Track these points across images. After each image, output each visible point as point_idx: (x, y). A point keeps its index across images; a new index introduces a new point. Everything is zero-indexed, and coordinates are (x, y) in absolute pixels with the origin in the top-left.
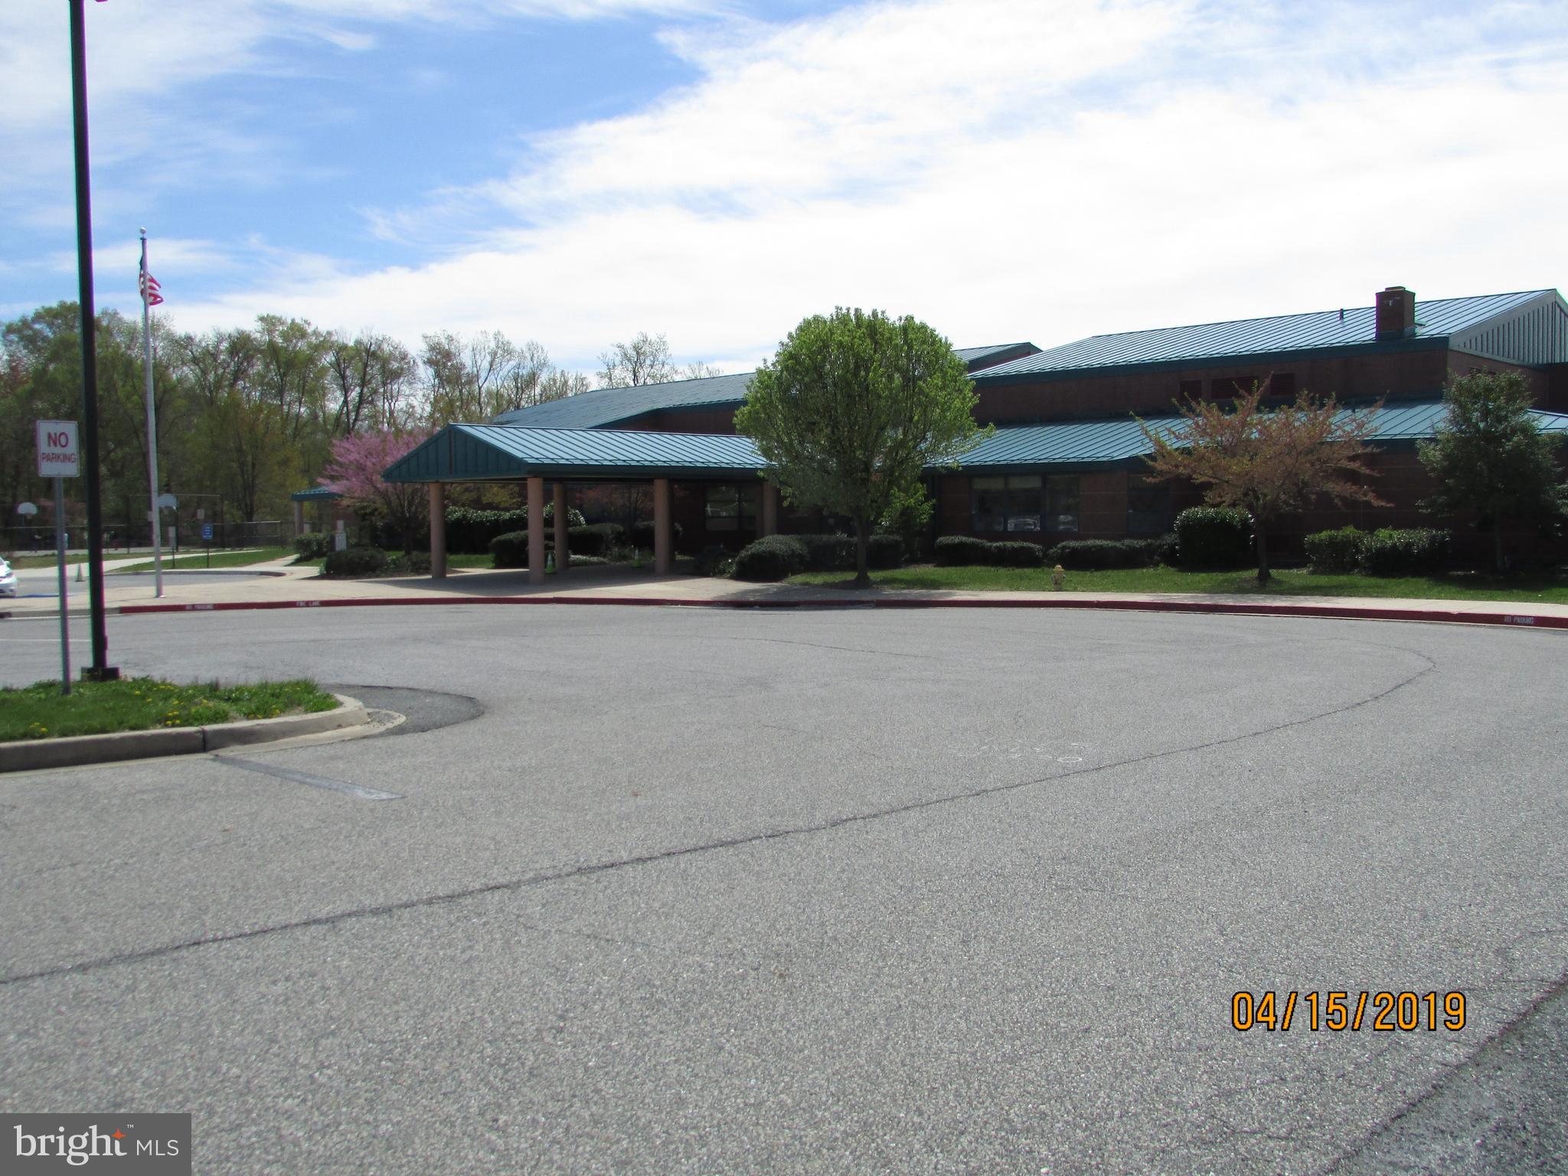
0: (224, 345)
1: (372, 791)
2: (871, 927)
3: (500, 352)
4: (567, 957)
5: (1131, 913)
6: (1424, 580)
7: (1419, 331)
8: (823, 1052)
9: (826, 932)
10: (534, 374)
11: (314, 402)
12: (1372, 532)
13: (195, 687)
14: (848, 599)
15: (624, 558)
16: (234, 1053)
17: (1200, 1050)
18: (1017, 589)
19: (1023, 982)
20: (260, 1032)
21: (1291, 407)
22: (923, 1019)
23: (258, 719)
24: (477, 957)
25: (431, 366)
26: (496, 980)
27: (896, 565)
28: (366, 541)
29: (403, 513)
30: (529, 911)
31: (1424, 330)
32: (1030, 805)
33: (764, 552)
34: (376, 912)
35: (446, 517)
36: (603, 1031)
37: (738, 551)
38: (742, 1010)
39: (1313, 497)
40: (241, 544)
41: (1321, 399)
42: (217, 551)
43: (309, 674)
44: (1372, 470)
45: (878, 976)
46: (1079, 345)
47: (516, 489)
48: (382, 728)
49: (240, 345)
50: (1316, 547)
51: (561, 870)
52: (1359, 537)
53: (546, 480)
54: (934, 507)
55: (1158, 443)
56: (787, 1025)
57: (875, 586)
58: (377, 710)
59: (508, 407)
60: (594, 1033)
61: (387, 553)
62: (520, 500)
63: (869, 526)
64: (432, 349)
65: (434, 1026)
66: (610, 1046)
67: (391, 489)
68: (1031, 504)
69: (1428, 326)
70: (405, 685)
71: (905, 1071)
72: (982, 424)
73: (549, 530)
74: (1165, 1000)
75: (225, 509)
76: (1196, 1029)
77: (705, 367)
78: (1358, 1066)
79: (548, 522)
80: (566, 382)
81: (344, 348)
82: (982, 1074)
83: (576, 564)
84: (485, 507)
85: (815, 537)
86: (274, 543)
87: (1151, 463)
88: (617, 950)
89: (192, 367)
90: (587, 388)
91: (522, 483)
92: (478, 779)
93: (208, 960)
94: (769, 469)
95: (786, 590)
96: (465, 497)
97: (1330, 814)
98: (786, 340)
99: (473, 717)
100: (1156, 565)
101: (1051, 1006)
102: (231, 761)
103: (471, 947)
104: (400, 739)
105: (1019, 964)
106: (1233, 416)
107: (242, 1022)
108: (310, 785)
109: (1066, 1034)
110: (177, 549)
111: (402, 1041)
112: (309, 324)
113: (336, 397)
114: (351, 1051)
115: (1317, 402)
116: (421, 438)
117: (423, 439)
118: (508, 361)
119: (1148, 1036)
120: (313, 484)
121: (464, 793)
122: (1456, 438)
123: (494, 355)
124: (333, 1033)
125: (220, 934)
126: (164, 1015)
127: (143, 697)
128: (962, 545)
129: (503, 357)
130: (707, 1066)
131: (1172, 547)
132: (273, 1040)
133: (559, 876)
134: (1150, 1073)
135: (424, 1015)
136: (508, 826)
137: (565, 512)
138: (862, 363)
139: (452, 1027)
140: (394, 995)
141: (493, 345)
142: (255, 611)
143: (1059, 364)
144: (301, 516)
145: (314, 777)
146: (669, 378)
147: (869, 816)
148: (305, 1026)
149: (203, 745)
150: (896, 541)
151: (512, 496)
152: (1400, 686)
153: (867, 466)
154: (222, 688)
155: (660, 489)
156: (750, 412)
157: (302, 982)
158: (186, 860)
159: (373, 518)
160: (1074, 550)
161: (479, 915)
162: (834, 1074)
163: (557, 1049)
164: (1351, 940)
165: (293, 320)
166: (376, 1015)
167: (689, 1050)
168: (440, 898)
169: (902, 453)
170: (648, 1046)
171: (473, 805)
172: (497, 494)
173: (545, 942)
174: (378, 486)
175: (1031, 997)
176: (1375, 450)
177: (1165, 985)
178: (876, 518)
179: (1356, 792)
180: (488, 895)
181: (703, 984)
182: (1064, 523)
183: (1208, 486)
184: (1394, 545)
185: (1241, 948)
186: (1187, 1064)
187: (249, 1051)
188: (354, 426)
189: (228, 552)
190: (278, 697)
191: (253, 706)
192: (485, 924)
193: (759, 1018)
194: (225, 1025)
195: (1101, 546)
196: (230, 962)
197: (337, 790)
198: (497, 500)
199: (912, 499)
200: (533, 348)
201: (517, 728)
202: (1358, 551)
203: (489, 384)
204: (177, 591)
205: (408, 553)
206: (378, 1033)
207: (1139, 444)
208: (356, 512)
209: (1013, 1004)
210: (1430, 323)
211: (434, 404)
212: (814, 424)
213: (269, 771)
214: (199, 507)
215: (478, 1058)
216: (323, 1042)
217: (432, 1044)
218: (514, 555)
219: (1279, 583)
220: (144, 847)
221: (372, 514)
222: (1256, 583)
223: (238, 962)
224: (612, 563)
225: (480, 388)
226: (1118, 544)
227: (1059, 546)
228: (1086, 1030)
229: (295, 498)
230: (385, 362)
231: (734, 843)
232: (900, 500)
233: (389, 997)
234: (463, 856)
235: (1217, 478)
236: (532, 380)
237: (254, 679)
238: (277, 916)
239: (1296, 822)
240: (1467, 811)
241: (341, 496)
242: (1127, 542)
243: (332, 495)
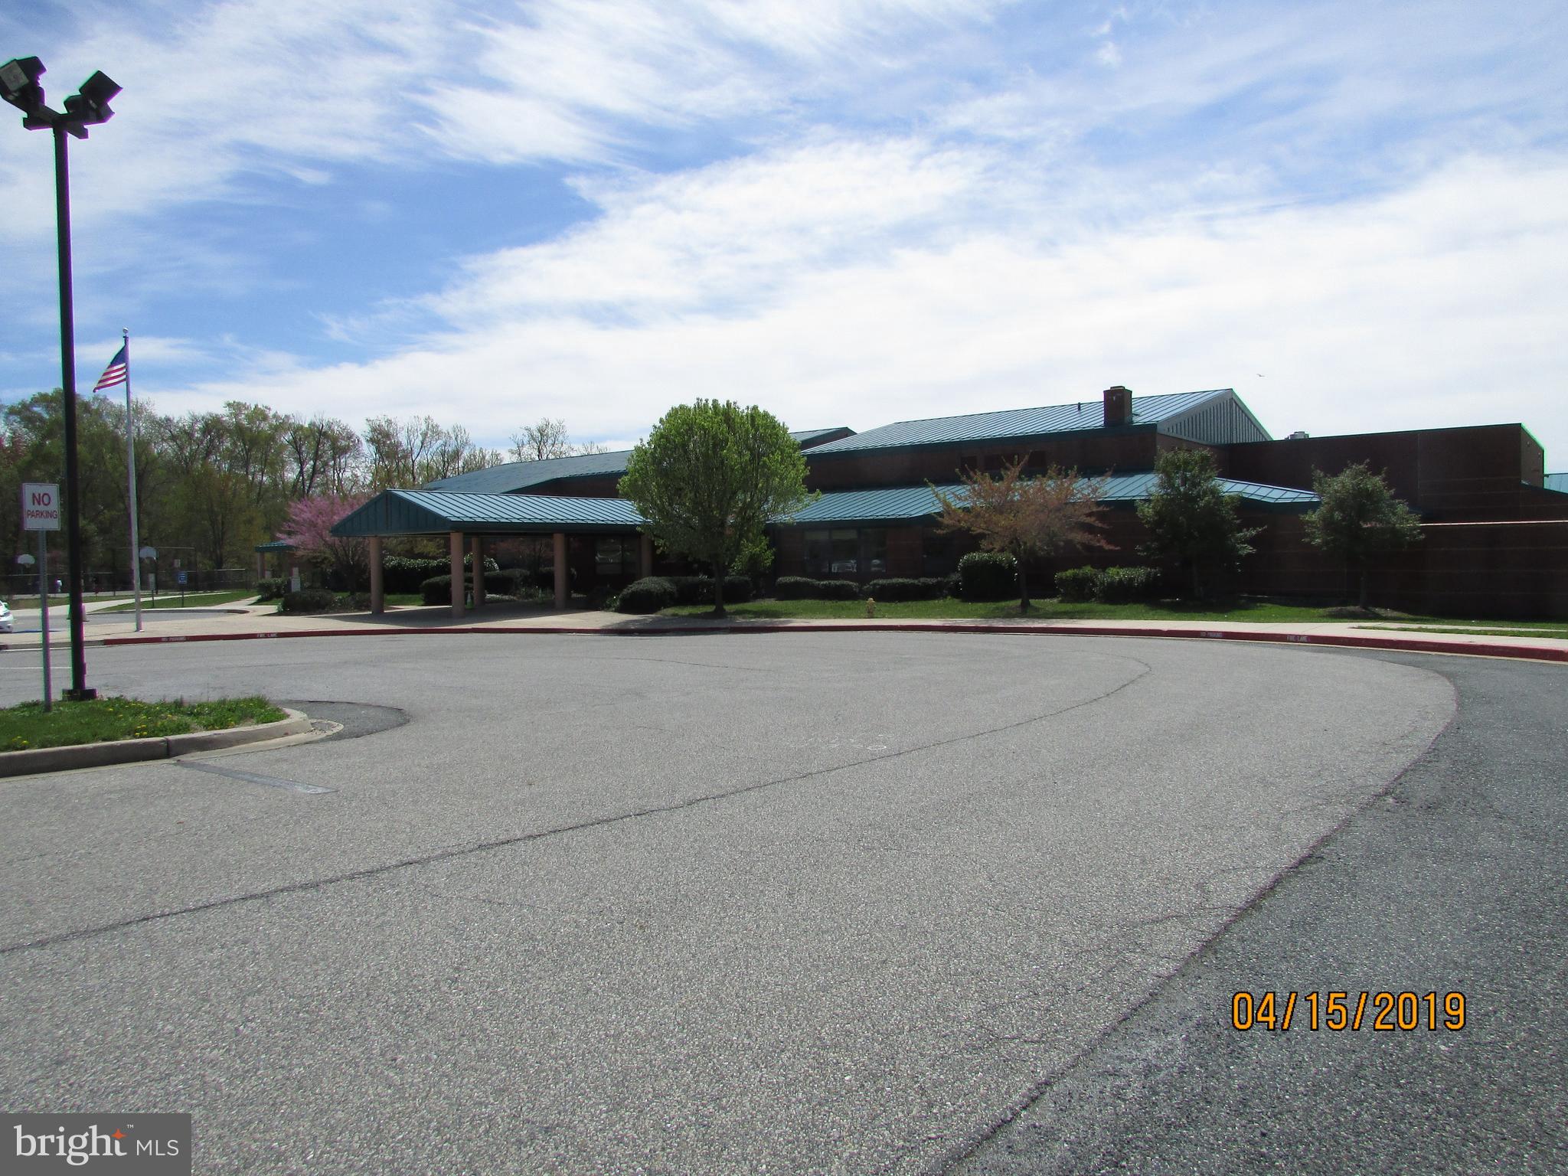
0: (199, 426)
1: (310, 786)
2: (717, 885)
3: (430, 433)
4: (465, 919)
5: (921, 866)
6: (1143, 606)
7: (1136, 419)
8: (673, 988)
9: (679, 891)
10: (458, 451)
11: (274, 472)
12: (1104, 571)
13: (163, 704)
14: (709, 626)
15: (531, 596)
16: (169, 1012)
17: (973, 974)
18: (839, 617)
19: (836, 924)
20: (195, 993)
21: (1044, 476)
22: (754, 958)
23: (216, 729)
24: (389, 921)
25: (372, 444)
26: (404, 941)
27: (745, 600)
28: (318, 584)
29: (348, 562)
30: (436, 882)
31: (1139, 419)
32: (845, 784)
33: (642, 590)
34: (304, 887)
35: (385, 564)
36: (491, 979)
37: (621, 590)
38: (608, 957)
39: (1062, 544)
40: (212, 588)
41: (1066, 470)
42: (192, 593)
43: (263, 692)
44: (1104, 524)
45: (720, 924)
46: (885, 429)
47: (442, 542)
48: (323, 735)
49: (213, 427)
50: (1062, 581)
51: (464, 847)
52: (1095, 574)
53: (464, 534)
54: (774, 554)
55: (947, 505)
56: (644, 968)
57: (729, 616)
58: (319, 720)
59: (437, 477)
60: (484, 981)
61: (334, 594)
62: (445, 550)
63: (724, 570)
64: (374, 430)
65: (347, 981)
66: (497, 992)
67: (337, 542)
68: (849, 550)
69: (1142, 416)
70: (345, 700)
71: (738, 1002)
72: (811, 490)
73: (469, 574)
74: (945, 935)
75: (198, 559)
76: (970, 957)
77: (595, 446)
78: (1093, 981)
79: (468, 568)
80: (484, 457)
81: (301, 428)
82: (800, 1001)
83: (492, 601)
84: (416, 556)
85: (683, 578)
86: (239, 586)
87: (940, 519)
88: (507, 912)
89: (171, 444)
90: (501, 461)
91: (446, 538)
92: (399, 775)
93: (155, 932)
94: (644, 525)
95: (659, 620)
96: (399, 548)
97: (1073, 785)
98: (658, 424)
99: (401, 725)
100: (945, 597)
101: (857, 943)
102: (191, 765)
103: (384, 914)
104: (337, 744)
105: (833, 911)
106: (1001, 482)
107: (179, 985)
108: (255, 782)
109: (868, 965)
110: (157, 592)
111: (319, 995)
112: (269, 409)
113: (293, 469)
114: (274, 1005)
115: (1062, 473)
116: (363, 500)
117: (364, 501)
118: (437, 440)
119: (932, 964)
120: (274, 539)
121: (387, 786)
122: (1163, 499)
123: (425, 435)
124: (259, 991)
125: (167, 911)
126: (111, 981)
127: (116, 713)
128: (797, 583)
129: (433, 437)
130: (577, 1004)
131: (956, 583)
132: (205, 999)
133: (463, 852)
134: (933, 994)
135: (339, 972)
136: (423, 813)
137: (482, 560)
138: (719, 444)
139: (363, 981)
140: (315, 956)
141: (424, 427)
142: (221, 642)
143: (870, 444)
144: (263, 565)
145: (258, 776)
146: (567, 454)
147: (718, 796)
148: (235, 986)
149: (167, 752)
150: (746, 581)
151: (438, 547)
152: (1125, 685)
153: (723, 523)
154: (187, 705)
155: (558, 541)
156: (630, 480)
157: (236, 948)
158: (142, 849)
159: (323, 566)
160: (883, 586)
161: (393, 886)
162: (680, 1007)
163: (451, 997)
164: (1088, 882)
165: (256, 406)
166: (298, 975)
167: (562, 993)
168: (361, 873)
169: (750, 513)
170: (528, 990)
171: (394, 796)
172: (429, 546)
173: (447, 907)
174: (327, 539)
175: (842, 936)
176: (1105, 509)
177: (946, 923)
178: (730, 564)
179: (1092, 766)
180: (402, 870)
181: (577, 936)
182: (875, 566)
183: (982, 536)
184: (1121, 580)
185: (1005, 890)
186: (962, 986)
187: (183, 1010)
188: (308, 491)
189: (201, 594)
190: (233, 712)
191: (211, 719)
192: (397, 893)
193: (622, 963)
194: (163, 988)
195: (902, 583)
196: (174, 934)
197: (280, 786)
198: (426, 551)
199: (755, 547)
200: (457, 429)
201: (436, 733)
202: (1095, 585)
203: (421, 458)
204: (154, 626)
205: (353, 593)
206: (298, 990)
207: (931, 504)
208: (309, 561)
209: (827, 943)
210: (1143, 413)
211: (376, 474)
212: (680, 489)
213: (223, 772)
214: (176, 557)
215: (384, 1007)
216: (250, 999)
217: (344, 997)
218: (440, 594)
219: (1037, 609)
220: (107, 839)
221: (322, 562)
222: (1019, 610)
223: (181, 934)
224: (521, 600)
225: (413, 462)
226: (916, 582)
227: (871, 583)
228: (884, 962)
229: (258, 550)
230: (334, 440)
231: (608, 821)
232: (749, 549)
233: (310, 959)
234: (384, 838)
235: (989, 530)
236: (456, 455)
237: (214, 697)
238: (219, 894)
239: (1047, 791)
240: (1175, 779)
241: (296, 548)
242: (922, 580)
243: (289, 547)
